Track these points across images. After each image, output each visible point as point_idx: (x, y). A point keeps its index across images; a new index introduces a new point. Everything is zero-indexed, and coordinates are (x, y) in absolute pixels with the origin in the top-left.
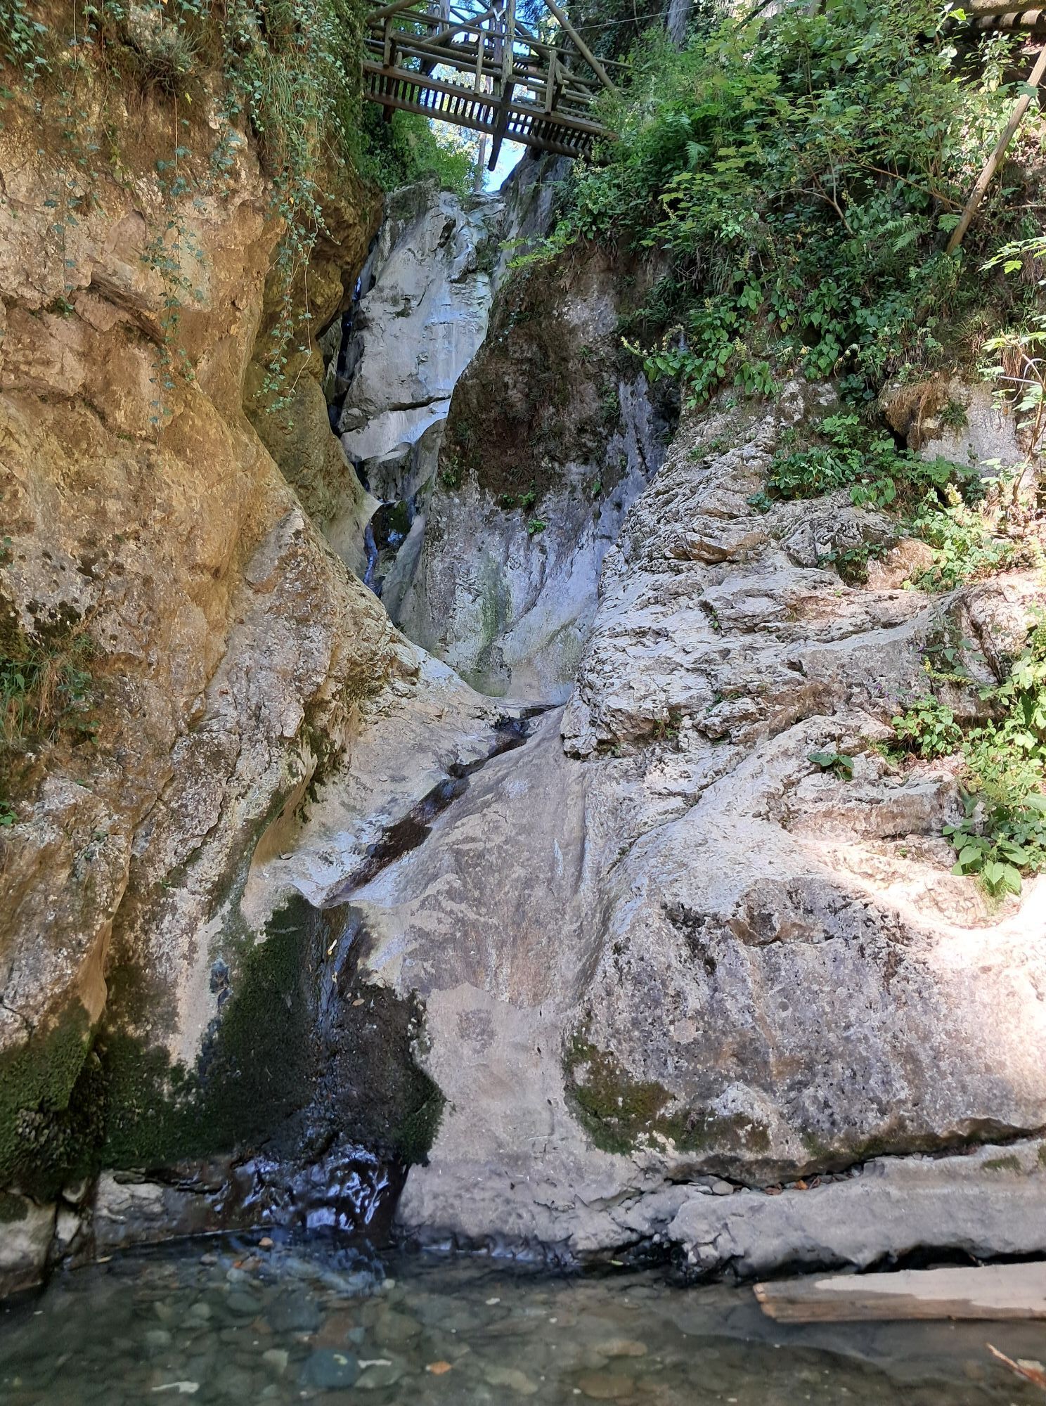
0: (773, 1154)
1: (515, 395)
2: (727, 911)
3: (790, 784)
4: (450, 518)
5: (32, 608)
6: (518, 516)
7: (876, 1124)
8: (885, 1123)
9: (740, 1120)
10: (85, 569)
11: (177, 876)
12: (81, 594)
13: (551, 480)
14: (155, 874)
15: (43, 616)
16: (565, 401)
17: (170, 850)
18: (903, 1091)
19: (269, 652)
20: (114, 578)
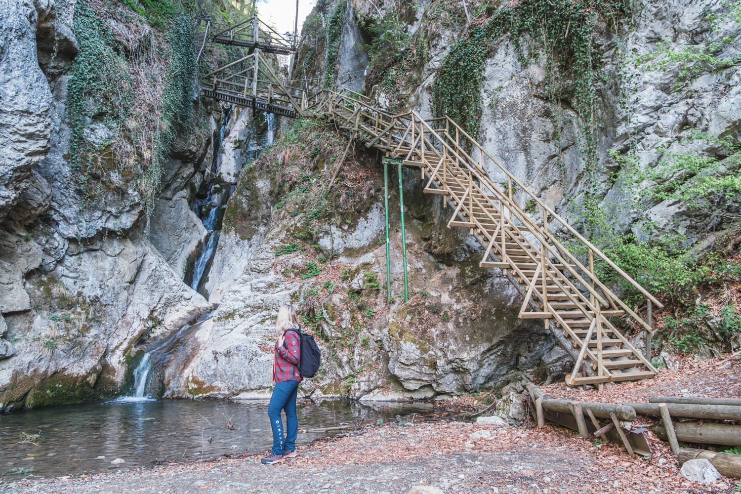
0: (222, 392)
1: (245, 205)
2: (222, 351)
3: (251, 326)
4: (225, 242)
5: (89, 297)
6: (246, 242)
7: (241, 387)
8: (242, 387)
9: (216, 387)
10: (100, 287)
11: (117, 347)
12: (99, 292)
13: (255, 232)
14: (112, 348)
15: (91, 298)
16: (258, 209)
17: (116, 342)
18: (247, 381)
19: (143, 299)
20: (106, 288)
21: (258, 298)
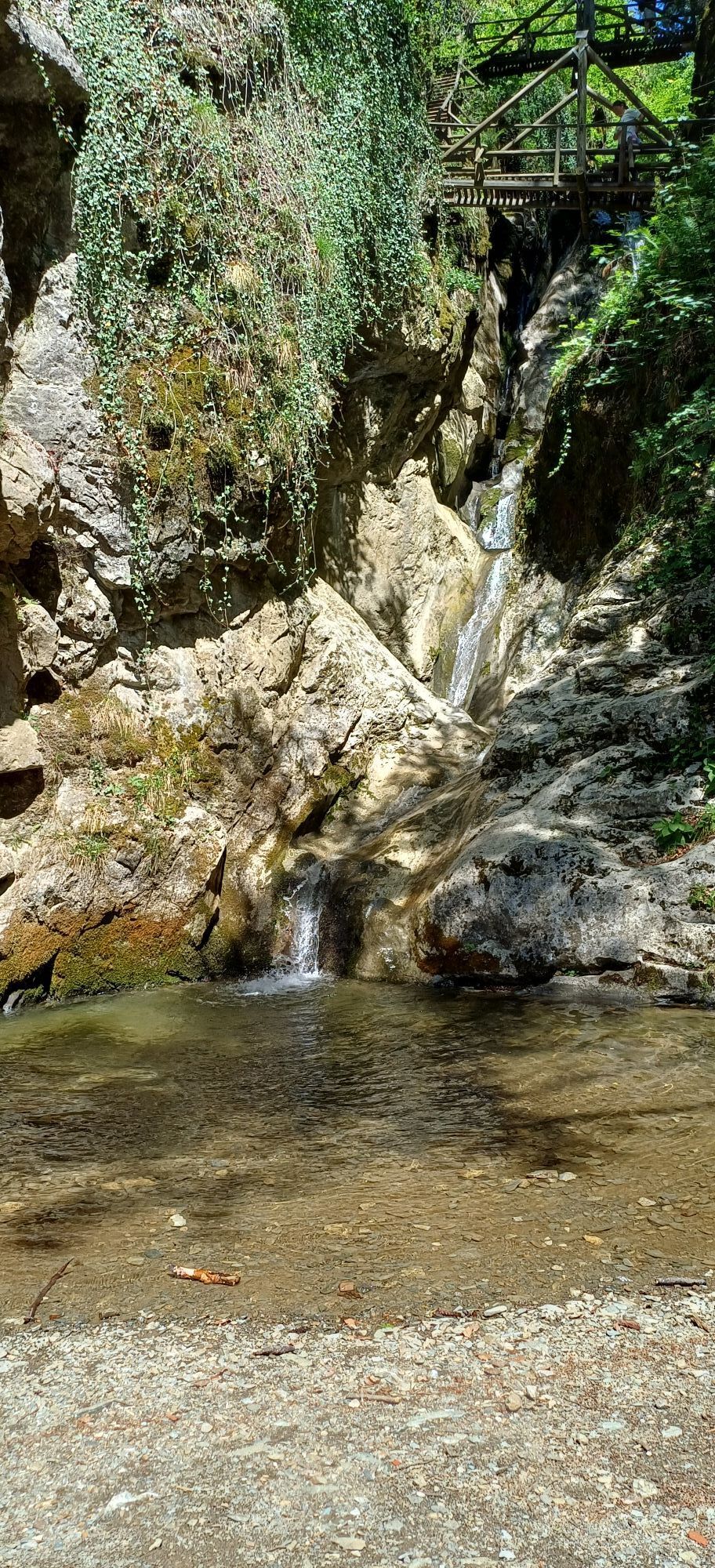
0: (501, 972)
2: (500, 860)
3: (577, 789)
4: (524, 574)
5: (179, 729)
7: (552, 959)
8: (557, 960)
9: (486, 956)
10: (206, 705)
11: (253, 848)
12: (203, 717)
14: (240, 848)
15: (185, 732)
17: (249, 836)
21: (597, 710)
